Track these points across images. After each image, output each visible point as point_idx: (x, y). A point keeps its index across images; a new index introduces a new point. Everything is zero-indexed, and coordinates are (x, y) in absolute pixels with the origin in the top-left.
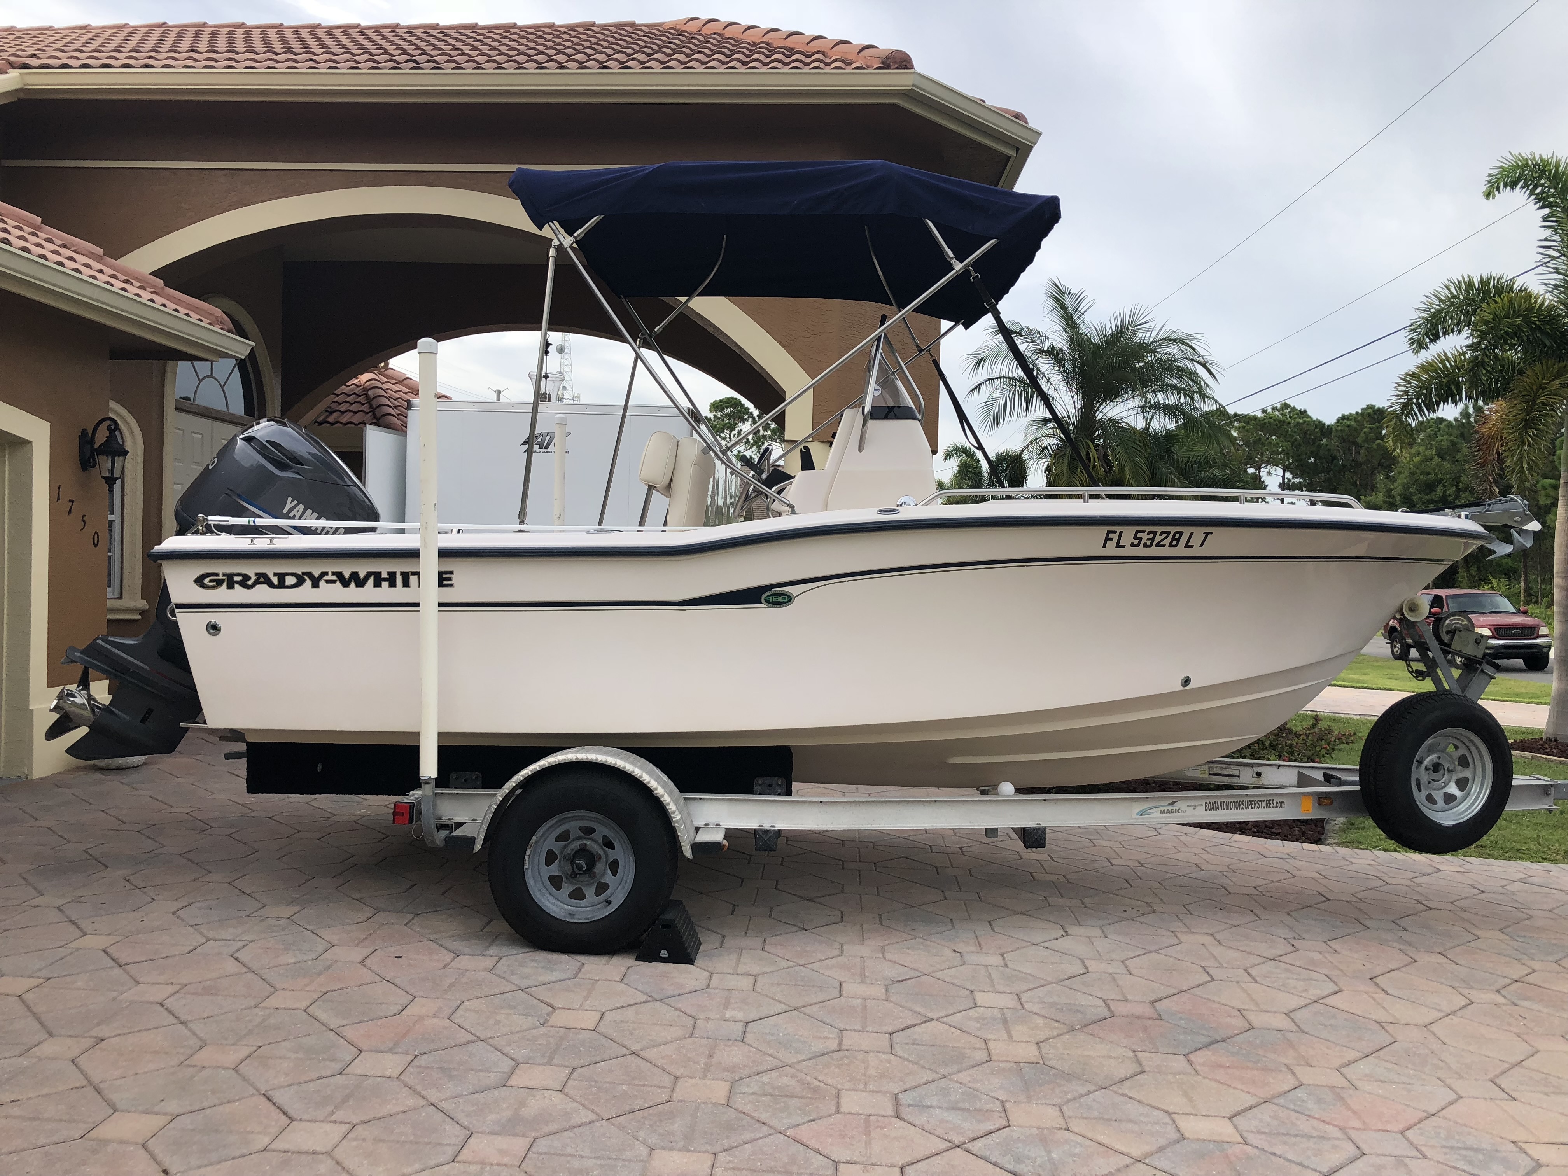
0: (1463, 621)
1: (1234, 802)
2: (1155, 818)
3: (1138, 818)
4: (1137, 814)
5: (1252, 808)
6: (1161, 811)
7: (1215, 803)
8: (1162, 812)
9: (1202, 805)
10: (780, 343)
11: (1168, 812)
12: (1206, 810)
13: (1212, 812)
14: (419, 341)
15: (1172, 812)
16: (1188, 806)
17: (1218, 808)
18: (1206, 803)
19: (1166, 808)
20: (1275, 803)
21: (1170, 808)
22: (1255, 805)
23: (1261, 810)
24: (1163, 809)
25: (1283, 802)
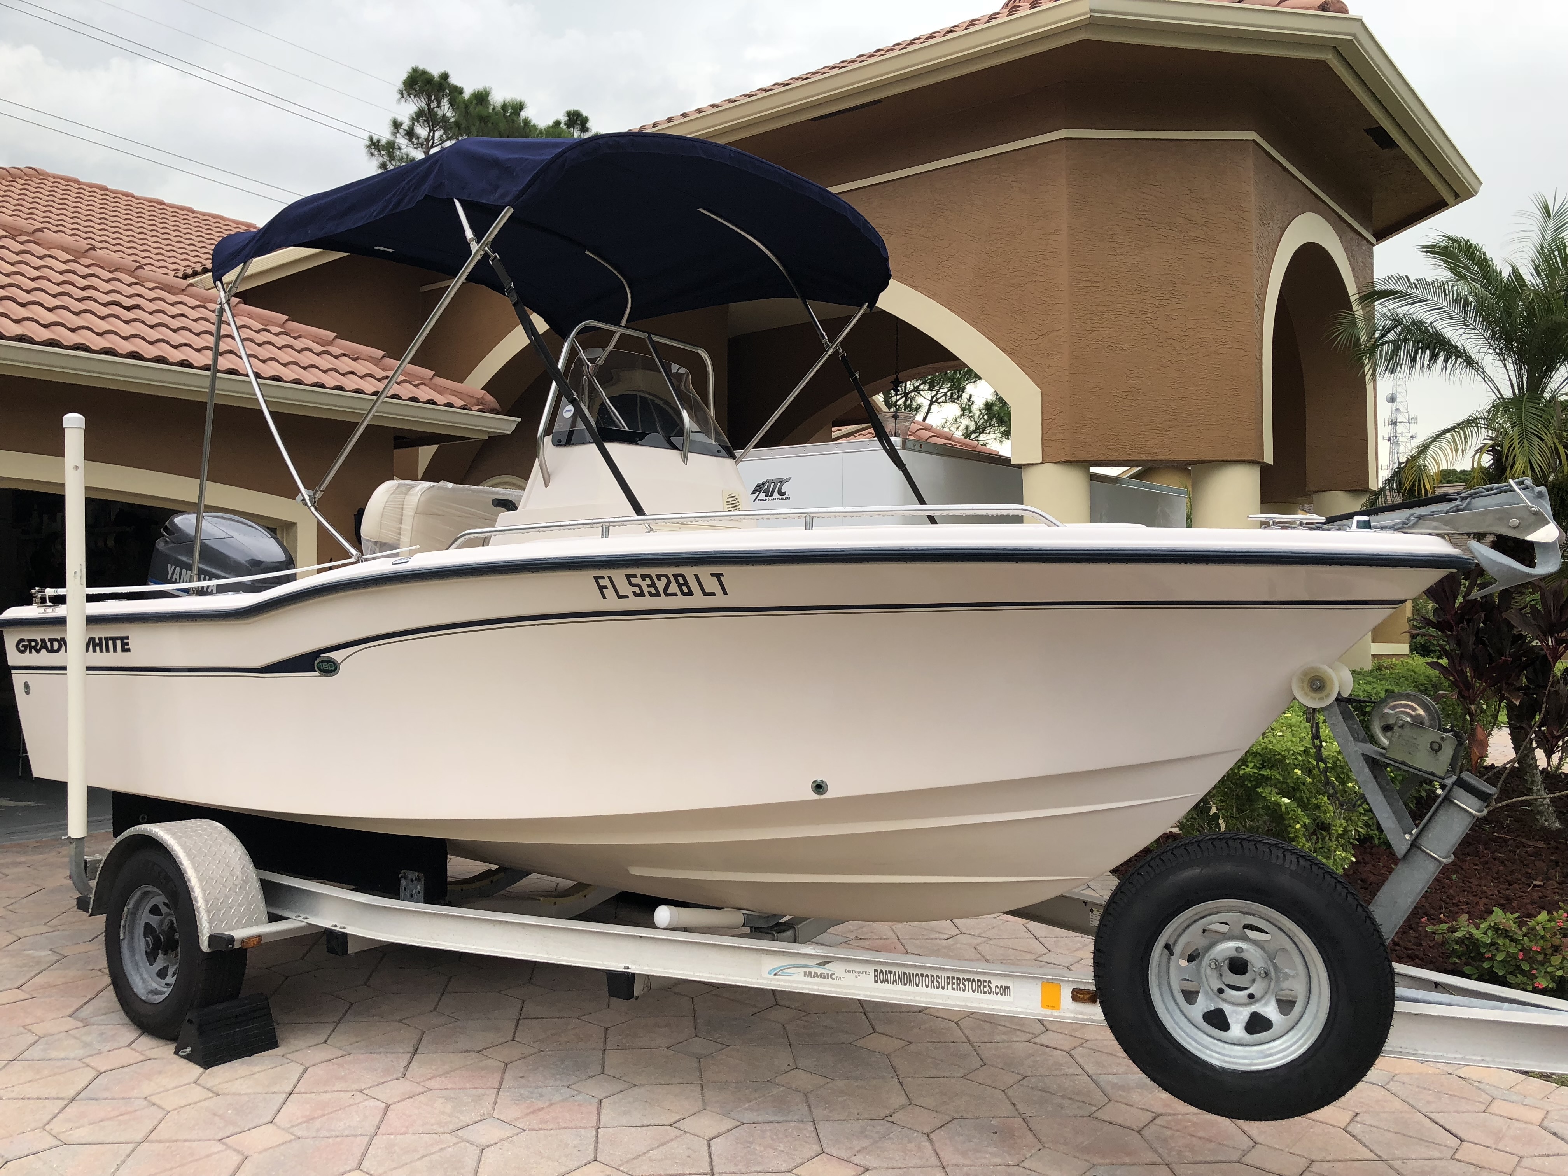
0: (1414, 709)
1: (922, 975)
2: (798, 982)
3: (772, 979)
4: (770, 973)
5: (953, 989)
6: (805, 973)
7: (891, 972)
8: (807, 975)
9: (868, 973)
10: (1004, 350)
11: (816, 975)
12: (876, 982)
13: (885, 986)
14: (64, 417)
15: (822, 976)
16: (847, 971)
17: (895, 981)
18: (876, 971)
19: (813, 970)
20: (993, 986)
21: (819, 970)
22: (958, 984)
23: (968, 994)
24: (808, 970)
25: (1008, 988)
